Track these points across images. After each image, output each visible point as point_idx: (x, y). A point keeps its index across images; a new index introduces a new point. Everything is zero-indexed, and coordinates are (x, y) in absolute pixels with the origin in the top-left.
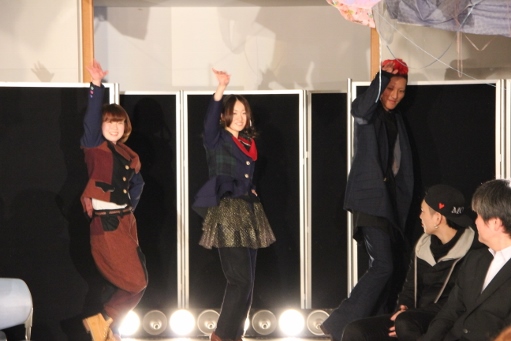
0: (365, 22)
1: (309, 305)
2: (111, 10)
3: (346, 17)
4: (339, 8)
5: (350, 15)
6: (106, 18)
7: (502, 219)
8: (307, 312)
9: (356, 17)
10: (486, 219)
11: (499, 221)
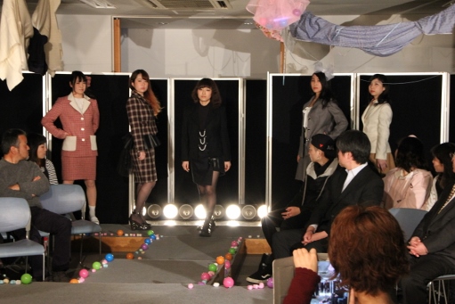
0: (278, 39)
1: (243, 202)
2: (130, 31)
3: (267, 35)
4: (263, 30)
5: (269, 35)
6: (127, 36)
7: (352, 152)
8: (242, 206)
9: (273, 36)
10: (344, 152)
11: (350, 154)
